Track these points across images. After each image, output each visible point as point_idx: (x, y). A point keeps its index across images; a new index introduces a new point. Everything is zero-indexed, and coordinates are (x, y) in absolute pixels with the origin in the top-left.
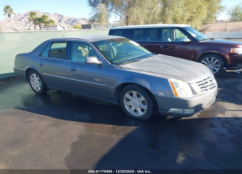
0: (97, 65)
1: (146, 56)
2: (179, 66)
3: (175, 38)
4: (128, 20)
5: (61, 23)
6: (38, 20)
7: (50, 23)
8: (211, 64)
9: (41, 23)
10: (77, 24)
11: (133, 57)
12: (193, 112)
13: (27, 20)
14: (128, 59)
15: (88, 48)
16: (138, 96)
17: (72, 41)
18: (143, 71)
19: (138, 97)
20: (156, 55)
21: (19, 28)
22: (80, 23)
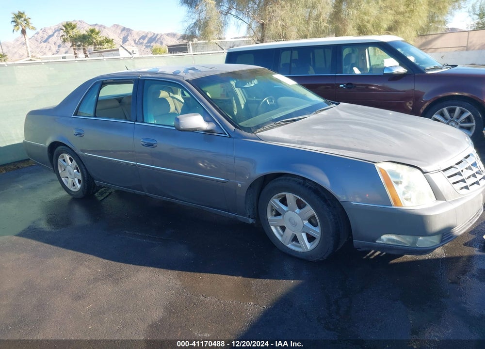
0: (203, 132)
1: (313, 109)
2: (394, 129)
3: (368, 66)
4: (265, 31)
5: (126, 43)
6: (81, 39)
7: (105, 45)
8: (454, 121)
9: (86, 46)
10: (158, 45)
11: (283, 111)
12: (438, 243)
13: (60, 42)
14: (275, 117)
15: (183, 94)
16: (300, 205)
17: (145, 79)
18: (313, 145)
19: (300, 208)
20: (335, 105)
21: (45, 56)
22: (165, 43)
